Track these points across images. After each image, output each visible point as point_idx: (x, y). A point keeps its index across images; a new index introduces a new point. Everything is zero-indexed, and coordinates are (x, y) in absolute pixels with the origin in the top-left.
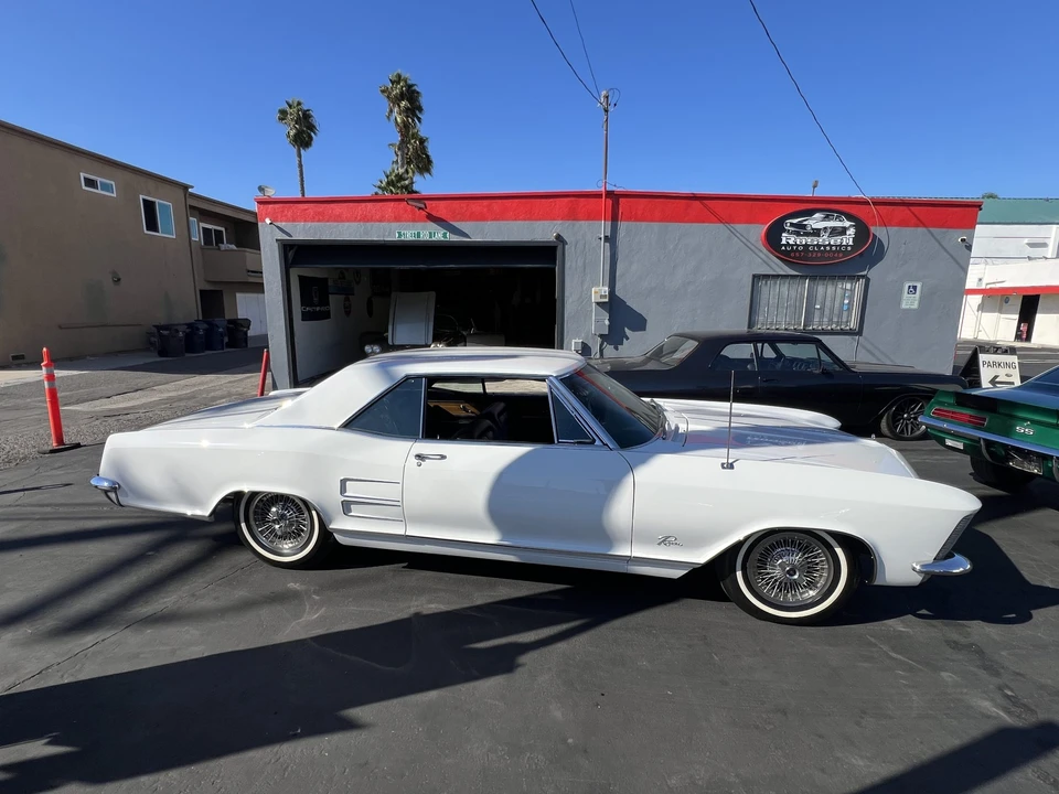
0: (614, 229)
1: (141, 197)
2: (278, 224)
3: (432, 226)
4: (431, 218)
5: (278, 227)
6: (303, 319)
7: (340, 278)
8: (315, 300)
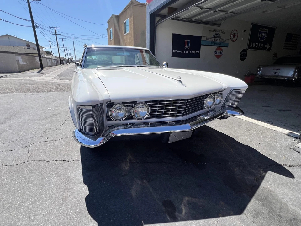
6: (172, 56)
7: (215, 37)
8: (186, 47)
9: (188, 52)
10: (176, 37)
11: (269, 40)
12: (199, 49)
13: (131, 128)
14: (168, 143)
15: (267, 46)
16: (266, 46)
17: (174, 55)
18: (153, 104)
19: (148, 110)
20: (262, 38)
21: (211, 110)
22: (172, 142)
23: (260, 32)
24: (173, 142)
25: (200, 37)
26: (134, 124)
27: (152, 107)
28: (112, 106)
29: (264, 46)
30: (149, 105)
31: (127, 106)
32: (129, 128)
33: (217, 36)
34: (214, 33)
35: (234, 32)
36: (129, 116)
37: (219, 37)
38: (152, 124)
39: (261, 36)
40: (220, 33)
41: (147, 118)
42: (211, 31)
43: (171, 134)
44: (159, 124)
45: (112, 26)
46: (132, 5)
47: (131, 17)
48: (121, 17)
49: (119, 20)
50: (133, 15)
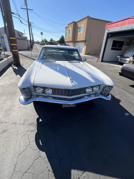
5: (108, 30)
12: (122, 47)
14: (62, 107)
17: (112, 49)
22: (64, 107)
25: (124, 42)
43: (63, 104)
45: (71, 27)
46: (87, 19)
47: (85, 24)
48: (77, 23)
49: (76, 24)
50: (86, 24)
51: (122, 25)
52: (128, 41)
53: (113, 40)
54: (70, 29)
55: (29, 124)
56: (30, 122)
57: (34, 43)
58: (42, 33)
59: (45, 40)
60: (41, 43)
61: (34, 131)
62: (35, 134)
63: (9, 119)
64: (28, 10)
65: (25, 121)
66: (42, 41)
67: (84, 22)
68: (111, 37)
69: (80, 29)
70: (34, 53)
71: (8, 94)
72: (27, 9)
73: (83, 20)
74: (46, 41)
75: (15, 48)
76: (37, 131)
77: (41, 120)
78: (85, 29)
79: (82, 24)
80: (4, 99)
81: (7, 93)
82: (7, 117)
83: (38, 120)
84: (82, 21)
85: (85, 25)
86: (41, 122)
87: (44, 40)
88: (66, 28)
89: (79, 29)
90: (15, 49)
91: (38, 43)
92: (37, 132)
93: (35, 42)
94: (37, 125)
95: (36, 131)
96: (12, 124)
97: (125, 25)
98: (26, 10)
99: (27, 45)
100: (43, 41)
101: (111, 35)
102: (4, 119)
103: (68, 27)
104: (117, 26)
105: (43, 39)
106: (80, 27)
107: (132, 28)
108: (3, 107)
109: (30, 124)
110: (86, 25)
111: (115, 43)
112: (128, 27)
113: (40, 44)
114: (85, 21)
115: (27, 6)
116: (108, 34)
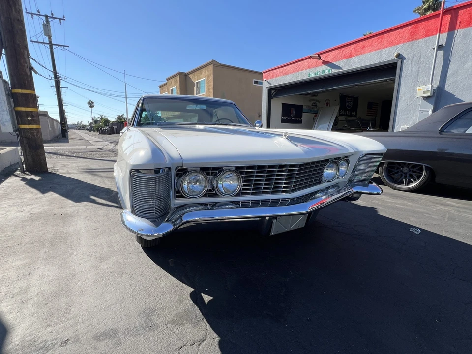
0: (450, 39)
1: (254, 80)
2: (269, 80)
3: (325, 67)
4: (324, 63)
5: (268, 82)
6: (282, 122)
7: (313, 106)
8: (292, 114)
9: (293, 118)
10: (285, 106)
11: (355, 107)
12: (301, 116)
13: (213, 209)
14: (271, 235)
15: (354, 113)
16: (352, 113)
17: (283, 121)
18: (247, 173)
19: (239, 180)
20: (349, 107)
21: (333, 186)
22: (276, 233)
23: (347, 101)
24: (278, 233)
25: (302, 106)
26: (217, 203)
27: (246, 177)
28: (184, 173)
29: (351, 113)
30: (241, 173)
31: (208, 174)
32: (209, 209)
33: (315, 105)
34: (312, 102)
35: (327, 101)
36: (210, 190)
37: (316, 106)
38: (246, 205)
39: (347, 104)
40: (317, 102)
41: (238, 194)
42: (310, 101)
43: (275, 221)
44: (255, 204)
45: (176, 84)
46: (211, 67)
47: (208, 77)
48: (190, 76)
49: (186, 78)
50: (212, 75)
51: (296, 71)
52: (310, 104)
53: (283, 104)
54: (172, 90)
55: (172, 322)
56: (174, 313)
57: (69, 128)
58: (93, 103)
59: (102, 118)
60: (92, 127)
61: (208, 340)
62: (218, 348)
63: (76, 325)
64: (54, 47)
65: (148, 314)
66: (92, 121)
67: (205, 73)
68: (276, 95)
69: (197, 87)
70: (78, 147)
71: (32, 246)
72: (50, 43)
73: (203, 70)
74: (106, 122)
75: (29, 118)
76: (215, 335)
77: (207, 298)
78: (211, 87)
79: (201, 76)
80: (18, 263)
81: (26, 243)
82: (63, 319)
83: (196, 298)
84: (199, 71)
85: (208, 79)
86: (210, 302)
87: (99, 120)
88: (160, 87)
89: (195, 87)
90: (29, 123)
91: (81, 127)
92: (218, 339)
93: (69, 126)
94: (203, 317)
95: (214, 338)
96: (98, 338)
97: (302, 70)
98: (48, 46)
99: (50, 129)
100: (96, 122)
101: (276, 92)
102: (49, 329)
103: (166, 84)
104: (286, 74)
105: (97, 116)
106: (197, 83)
107: (317, 74)
108: (25, 291)
109: (178, 321)
110: (211, 78)
111: (286, 109)
112: (309, 74)
113: (87, 129)
114: (208, 71)
115: (50, 38)
116: (270, 90)
